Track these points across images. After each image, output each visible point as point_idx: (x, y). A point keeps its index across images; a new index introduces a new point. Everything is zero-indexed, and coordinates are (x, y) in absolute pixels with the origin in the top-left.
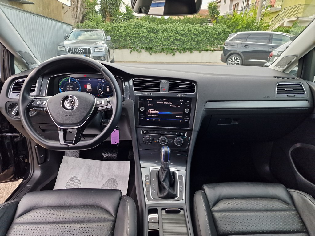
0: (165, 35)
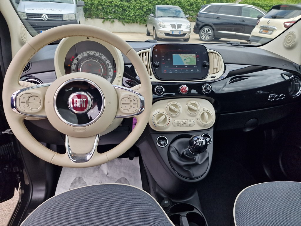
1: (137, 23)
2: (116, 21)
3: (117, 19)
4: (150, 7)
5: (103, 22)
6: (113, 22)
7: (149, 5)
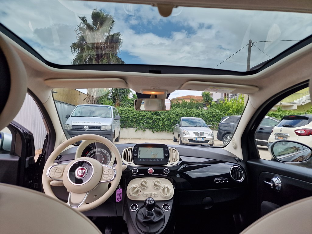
0: (166, 117)
1: (165, 131)
2: (147, 130)
3: (148, 128)
4: (176, 119)
5: (136, 131)
6: (144, 131)
7: (176, 117)
